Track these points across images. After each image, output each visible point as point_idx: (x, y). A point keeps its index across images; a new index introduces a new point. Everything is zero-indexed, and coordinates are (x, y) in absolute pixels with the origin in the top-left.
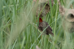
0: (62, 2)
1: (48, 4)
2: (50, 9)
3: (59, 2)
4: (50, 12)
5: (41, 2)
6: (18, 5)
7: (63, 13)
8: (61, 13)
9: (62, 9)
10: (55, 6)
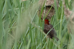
0: (67, 4)
1: (54, 7)
2: (55, 12)
4: (55, 15)
5: (46, 5)
6: (23, 8)
7: (68, 16)
8: (66, 15)
9: (67, 12)
10: (60, 9)
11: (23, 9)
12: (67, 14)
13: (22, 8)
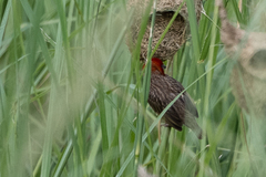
2: (188, 32)
3: (220, 8)
4: (187, 44)
5: (158, 9)
6: (75, 19)
7: (236, 48)
8: (229, 46)
9: (232, 32)
10: (208, 23)
11: (73, 23)
12: (230, 42)
13: (70, 19)
